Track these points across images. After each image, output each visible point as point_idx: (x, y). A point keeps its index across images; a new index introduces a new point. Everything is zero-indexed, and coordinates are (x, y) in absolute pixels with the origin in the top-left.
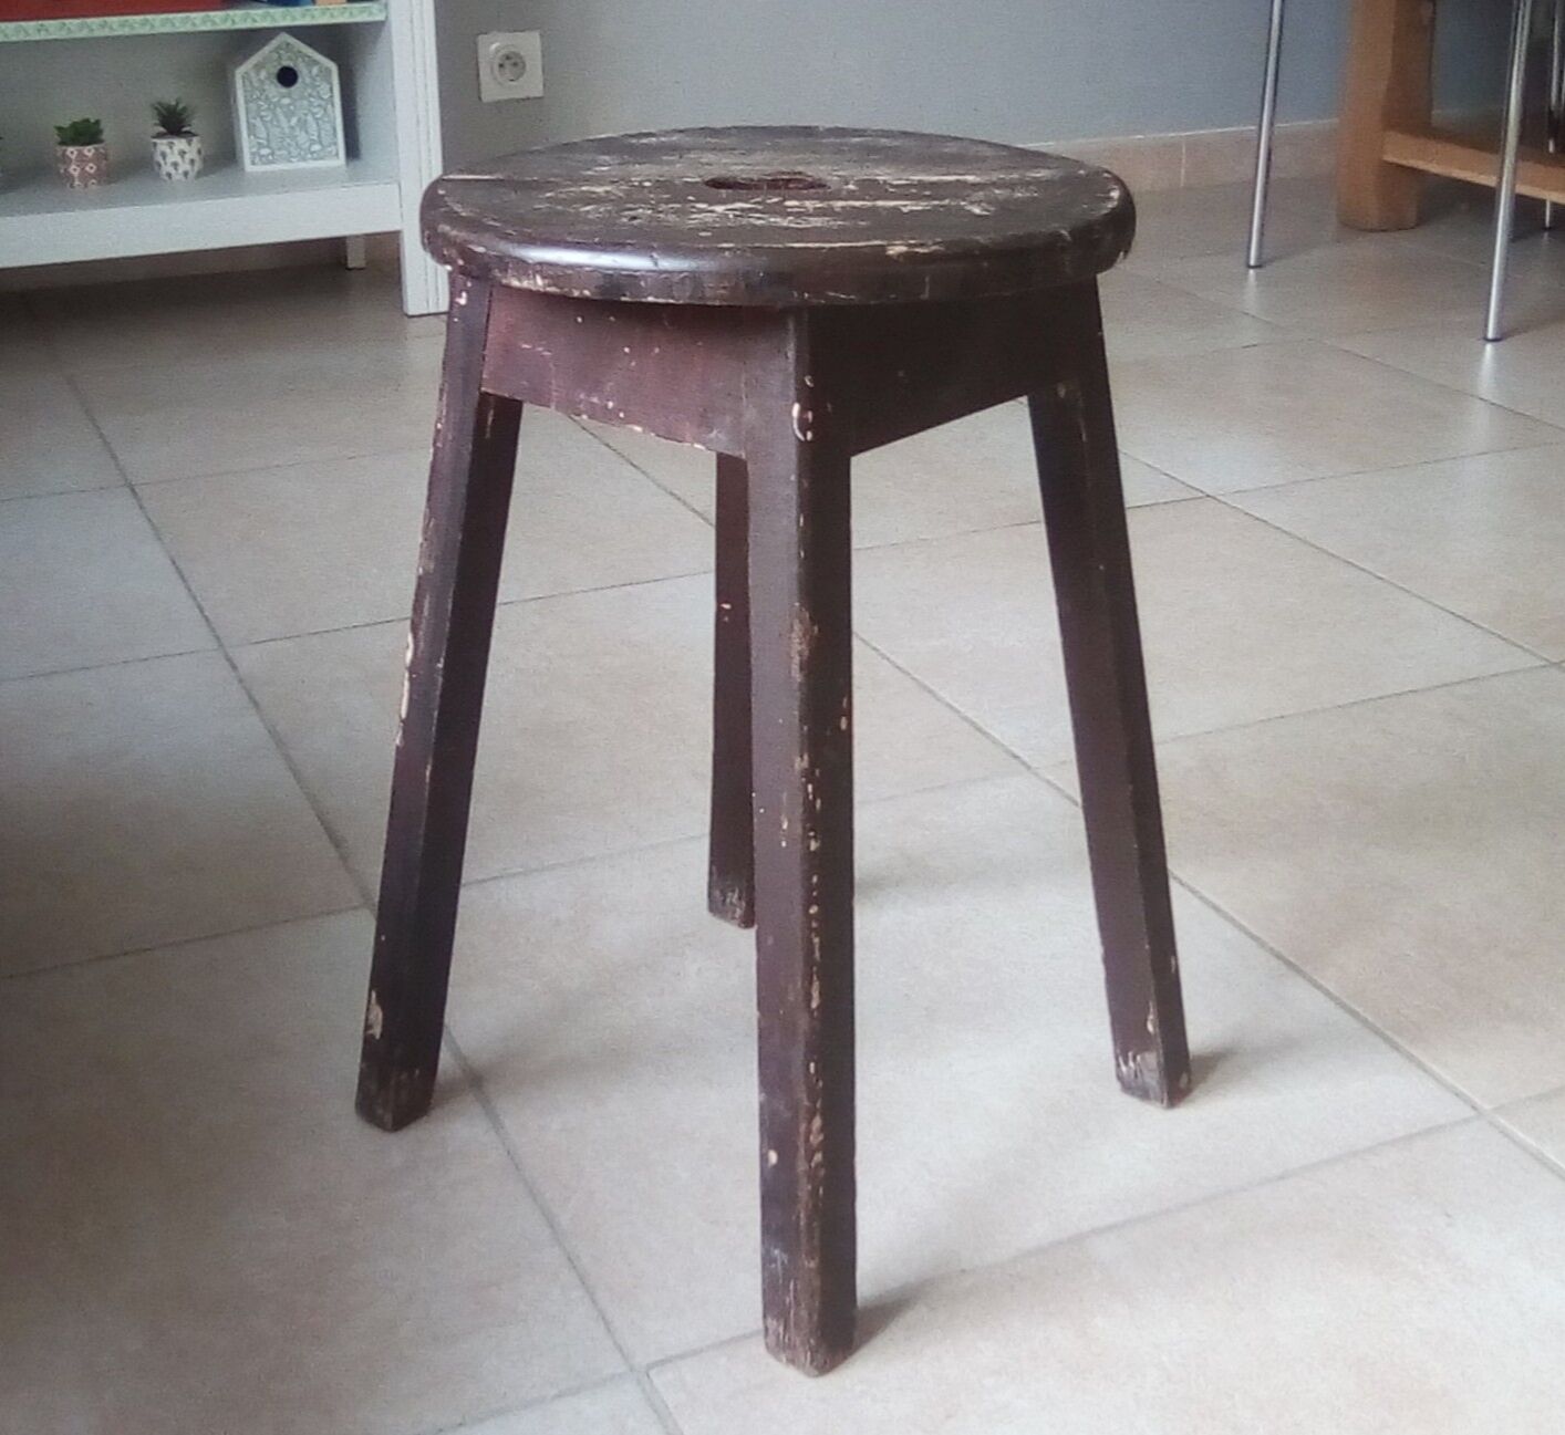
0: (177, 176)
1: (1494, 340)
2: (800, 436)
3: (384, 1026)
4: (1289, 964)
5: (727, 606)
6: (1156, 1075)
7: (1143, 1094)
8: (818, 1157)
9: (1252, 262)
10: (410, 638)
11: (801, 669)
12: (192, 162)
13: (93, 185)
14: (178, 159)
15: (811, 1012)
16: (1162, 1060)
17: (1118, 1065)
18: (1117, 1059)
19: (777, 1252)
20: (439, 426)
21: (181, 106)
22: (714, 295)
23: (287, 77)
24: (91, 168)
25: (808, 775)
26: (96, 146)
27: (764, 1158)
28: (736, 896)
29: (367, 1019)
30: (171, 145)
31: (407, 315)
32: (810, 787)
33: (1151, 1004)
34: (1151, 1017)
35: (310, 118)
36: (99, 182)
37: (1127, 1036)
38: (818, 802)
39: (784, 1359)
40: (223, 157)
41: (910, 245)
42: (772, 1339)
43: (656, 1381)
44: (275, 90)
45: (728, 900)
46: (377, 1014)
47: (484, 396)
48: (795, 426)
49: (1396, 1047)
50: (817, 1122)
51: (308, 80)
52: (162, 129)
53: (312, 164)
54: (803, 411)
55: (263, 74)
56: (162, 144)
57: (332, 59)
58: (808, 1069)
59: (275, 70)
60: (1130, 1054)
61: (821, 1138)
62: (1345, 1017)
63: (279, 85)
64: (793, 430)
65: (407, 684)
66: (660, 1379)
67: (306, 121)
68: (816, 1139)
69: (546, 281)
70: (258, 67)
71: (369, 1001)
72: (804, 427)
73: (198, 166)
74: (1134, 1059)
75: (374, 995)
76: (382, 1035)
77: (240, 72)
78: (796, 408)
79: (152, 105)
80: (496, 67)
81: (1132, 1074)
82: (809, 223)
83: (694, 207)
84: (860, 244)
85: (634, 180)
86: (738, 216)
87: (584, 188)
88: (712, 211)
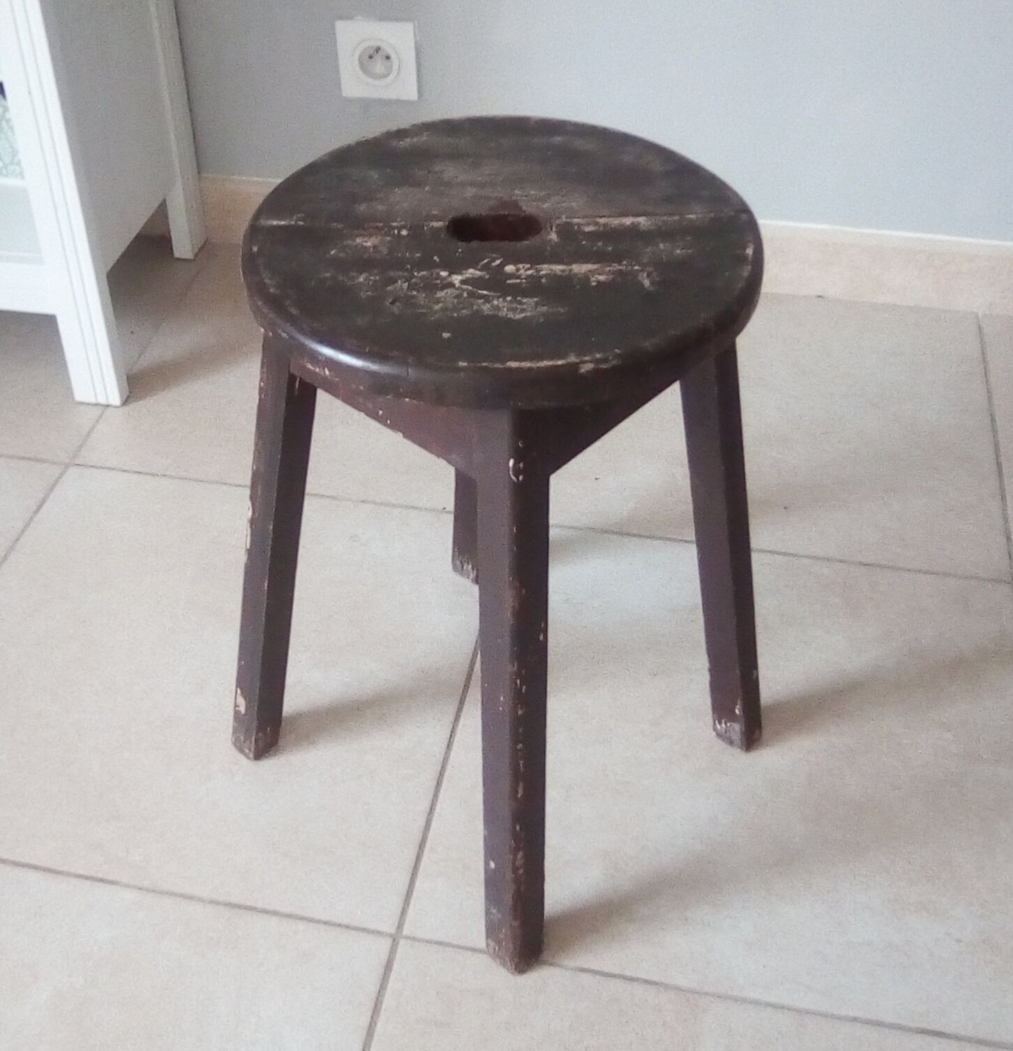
2: (514, 478)
3: (246, 709)
6: (739, 735)
7: (731, 743)
8: (521, 871)
10: (249, 503)
11: (513, 616)
15: (517, 798)
16: (743, 729)
17: (715, 724)
18: (714, 722)
19: (494, 911)
20: (261, 383)
25: (517, 674)
27: (487, 864)
29: (235, 703)
32: (518, 682)
34: (738, 706)
37: (721, 710)
38: (524, 688)
39: (498, 962)
41: (597, 361)
45: (465, 568)
46: (242, 702)
47: (292, 375)
48: (511, 473)
50: (521, 855)
54: (517, 463)
58: (514, 826)
60: (723, 721)
61: (522, 862)
64: (509, 475)
65: (248, 529)
68: (520, 862)
69: (332, 373)
71: (236, 695)
72: (517, 472)
74: (726, 724)
75: (239, 691)
76: (245, 713)
78: (511, 463)
81: (724, 731)
82: (523, 311)
83: (438, 277)
84: (560, 363)
85: (394, 224)
86: (471, 294)
87: (358, 240)
88: (451, 285)
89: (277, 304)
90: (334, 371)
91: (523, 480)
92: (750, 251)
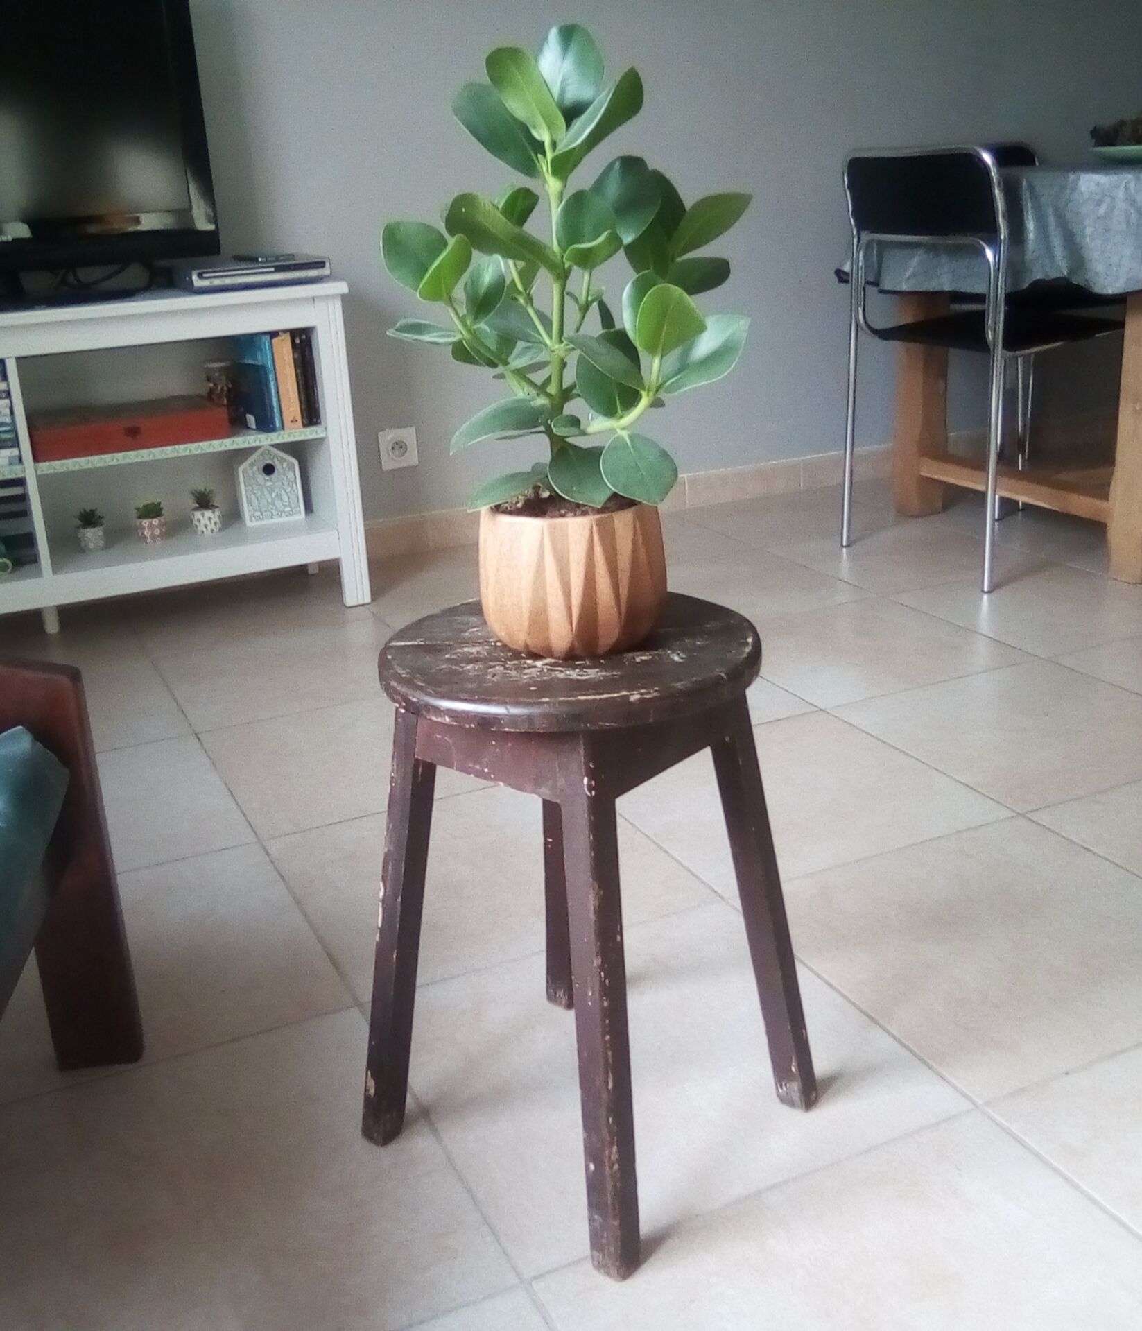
0: (207, 532)
1: (989, 592)
2: (589, 794)
3: (376, 1090)
4: (872, 1019)
5: (550, 840)
6: (798, 1095)
7: (792, 1104)
8: (616, 1167)
9: (844, 544)
10: (381, 885)
11: (595, 913)
12: (215, 523)
13: (159, 542)
14: (208, 523)
15: (608, 1091)
16: (802, 1086)
17: (777, 1089)
18: (776, 1085)
19: (596, 1217)
20: (393, 774)
21: (208, 490)
22: (540, 727)
23: (269, 470)
24: (157, 532)
25: (602, 968)
26: (159, 518)
27: (587, 1167)
28: (562, 993)
29: (366, 1086)
30: (203, 515)
31: (346, 606)
32: (602, 974)
33: (793, 1058)
34: (793, 1064)
35: (283, 492)
36: (162, 539)
37: (781, 1073)
38: (607, 981)
39: (603, 1273)
40: (233, 516)
41: (642, 694)
42: (596, 1263)
43: (535, 1288)
44: (262, 477)
45: (558, 995)
46: (371, 1083)
47: (417, 760)
48: (586, 789)
49: (930, 1068)
50: (615, 1148)
51: (281, 470)
52: (197, 505)
53: (284, 519)
54: (589, 781)
55: (255, 468)
56: (198, 515)
57: (296, 458)
58: (608, 1120)
59: (262, 466)
60: (783, 1084)
61: (617, 1156)
62: (903, 1051)
63: (264, 475)
64: (584, 791)
65: (380, 910)
66: (537, 1286)
67: (281, 495)
68: (614, 1157)
69: (451, 719)
70: (252, 465)
71: (366, 1077)
72: (590, 788)
73: (219, 524)
74: (786, 1085)
75: (369, 1073)
76: (375, 1096)
77: (240, 470)
78: (586, 780)
79: (193, 493)
80: (390, 448)
81: (785, 1094)
82: (587, 675)
83: (525, 663)
84: (616, 695)
85: (491, 640)
86: (548, 670)
87: (466, 649)
88: (535, 667)
89: (409, 683)
90: (452, 717)
91: (596, 794)
92: (750, 640)
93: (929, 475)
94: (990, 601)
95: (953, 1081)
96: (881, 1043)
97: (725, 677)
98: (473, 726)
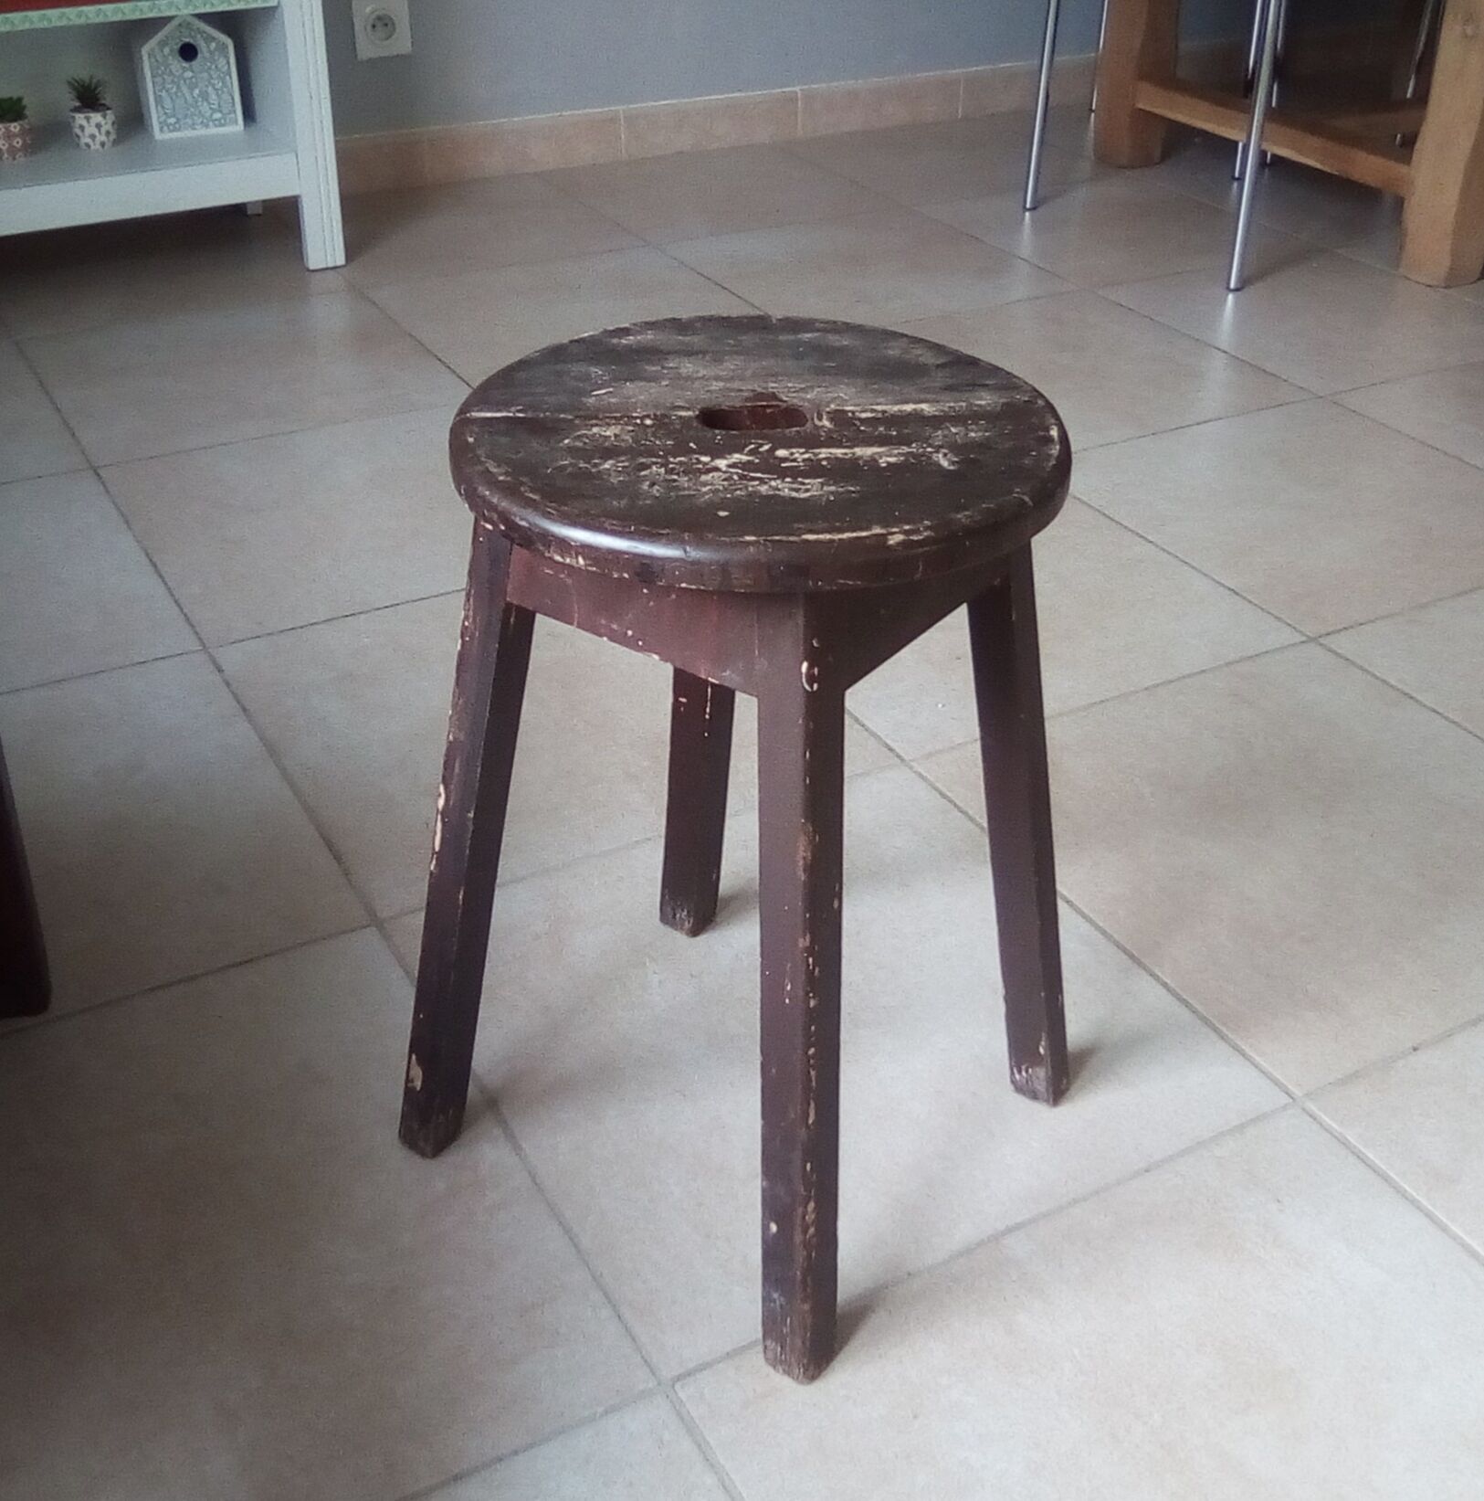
0: (95, 146)
1: (1237, 290)
2: (807, 687)
3: (423, 1081)
4: (1132, 957)
5: (684, 700)
6: (1044, 1084)
7: (1034, 1096)
8: (812, 1230)
9: (1028, 206)
10: (442, 789)
11: (805, 870)
12: (108, 133)
13: (21, 159)
14: (95, 131)
15: (808, 1127)
16: (1050, 1073)
17: (1012, 1073)
18: (1012, 1070)
19: (775, 1296)
20: (466, 624)
21: (94, 81)
23: (188, 52)
24: (18, 142)
25: (810, 951)
26: (21, 122)
27: (765, 1228)
28: (685, 913)
29: (408, 1075)
30: (88, 119)
31: (308, 270)
32: (811, 960)
33: (1043, 1034)
34: (1043, 1043)
35: (210, 89)
36: (25, 155)
37: (1021, 1052)
38: (817, 970)
39: (781, 1371)
40: (132, 122)
41: (906, 533)
42: (770, 1355)
43: (682, 1395)
44: (177, 64)
45: (678, 916)
46: (417, 1073)
47: (509, 606)
48: (804, 680)
49: (1223, 1037)
50: (811, 1205)
51: (207, 55)
52: (78, 104)
53: (213, 131)
54: (810, 667)
55: (167, 50)
56: (80, 118)
57: (230, 35)
58: (805, 1166)
59: (177, 47)
60: (1023, 1067)
61: (813, 1217)
62: (1185, 1014)
63: (180, 59)
64: (802, 683)
65: (439, 825)
66: (684, 1392)
67: (207, 92)
68: (810, 1217)
69: (588, 562)
70: (162, 44)
71: (409, 1062)
72: (811, 679)
73: (113, 137)
74: (1027, 1072)
75: (414, 1057)
76: (422, 1088)
77: (145, 51)
78: (805, 666)
79: (69, 83)
80: (369, 28)
81: (1024, 1081)
82: (807, 490)
83: (699, 462)
84: (864, 534)
85: (634, 415)
86: (742, 477)
87: (595, 430)
88: (717, 469)
89: (511, 491)
90: (590, 559)
91: (818, 689)
92: (1054, 433)
93: (1148, 108)
94: (1236, 303)
95: (1258, 1059)
96: (1150, 996)
97: (1031, 503)
98: (626, 575)
